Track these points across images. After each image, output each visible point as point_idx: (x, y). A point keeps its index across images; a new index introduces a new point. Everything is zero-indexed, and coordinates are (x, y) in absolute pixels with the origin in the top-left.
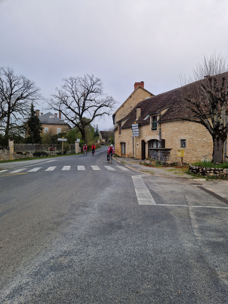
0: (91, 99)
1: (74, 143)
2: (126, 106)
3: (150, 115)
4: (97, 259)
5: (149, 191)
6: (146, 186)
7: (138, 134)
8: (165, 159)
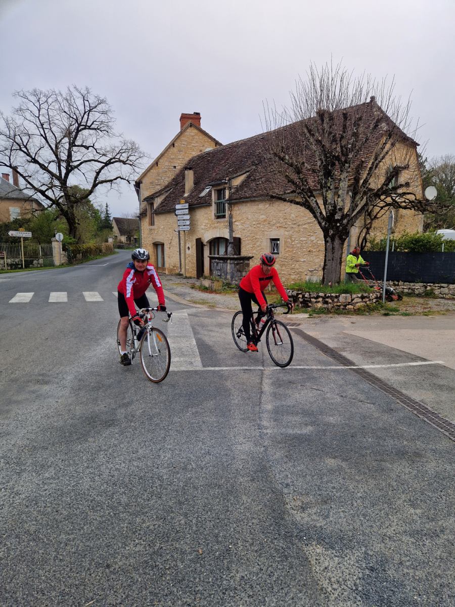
0: (87, 144)
1: (50, 242)
2: (164, 163)
3: (213, 186)
4: (34, 501)
5: (194, 343)
6: (192, 333)
7: (188, 225)
8: (241, 276)
